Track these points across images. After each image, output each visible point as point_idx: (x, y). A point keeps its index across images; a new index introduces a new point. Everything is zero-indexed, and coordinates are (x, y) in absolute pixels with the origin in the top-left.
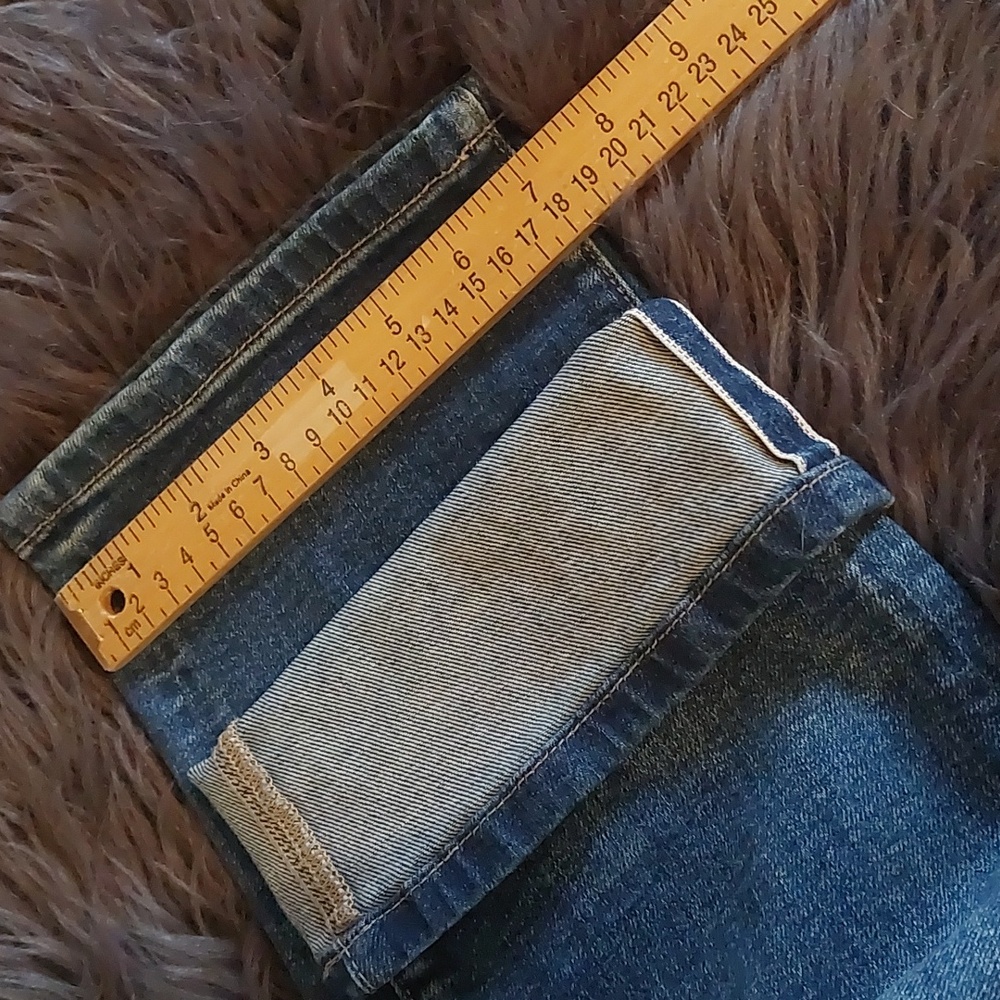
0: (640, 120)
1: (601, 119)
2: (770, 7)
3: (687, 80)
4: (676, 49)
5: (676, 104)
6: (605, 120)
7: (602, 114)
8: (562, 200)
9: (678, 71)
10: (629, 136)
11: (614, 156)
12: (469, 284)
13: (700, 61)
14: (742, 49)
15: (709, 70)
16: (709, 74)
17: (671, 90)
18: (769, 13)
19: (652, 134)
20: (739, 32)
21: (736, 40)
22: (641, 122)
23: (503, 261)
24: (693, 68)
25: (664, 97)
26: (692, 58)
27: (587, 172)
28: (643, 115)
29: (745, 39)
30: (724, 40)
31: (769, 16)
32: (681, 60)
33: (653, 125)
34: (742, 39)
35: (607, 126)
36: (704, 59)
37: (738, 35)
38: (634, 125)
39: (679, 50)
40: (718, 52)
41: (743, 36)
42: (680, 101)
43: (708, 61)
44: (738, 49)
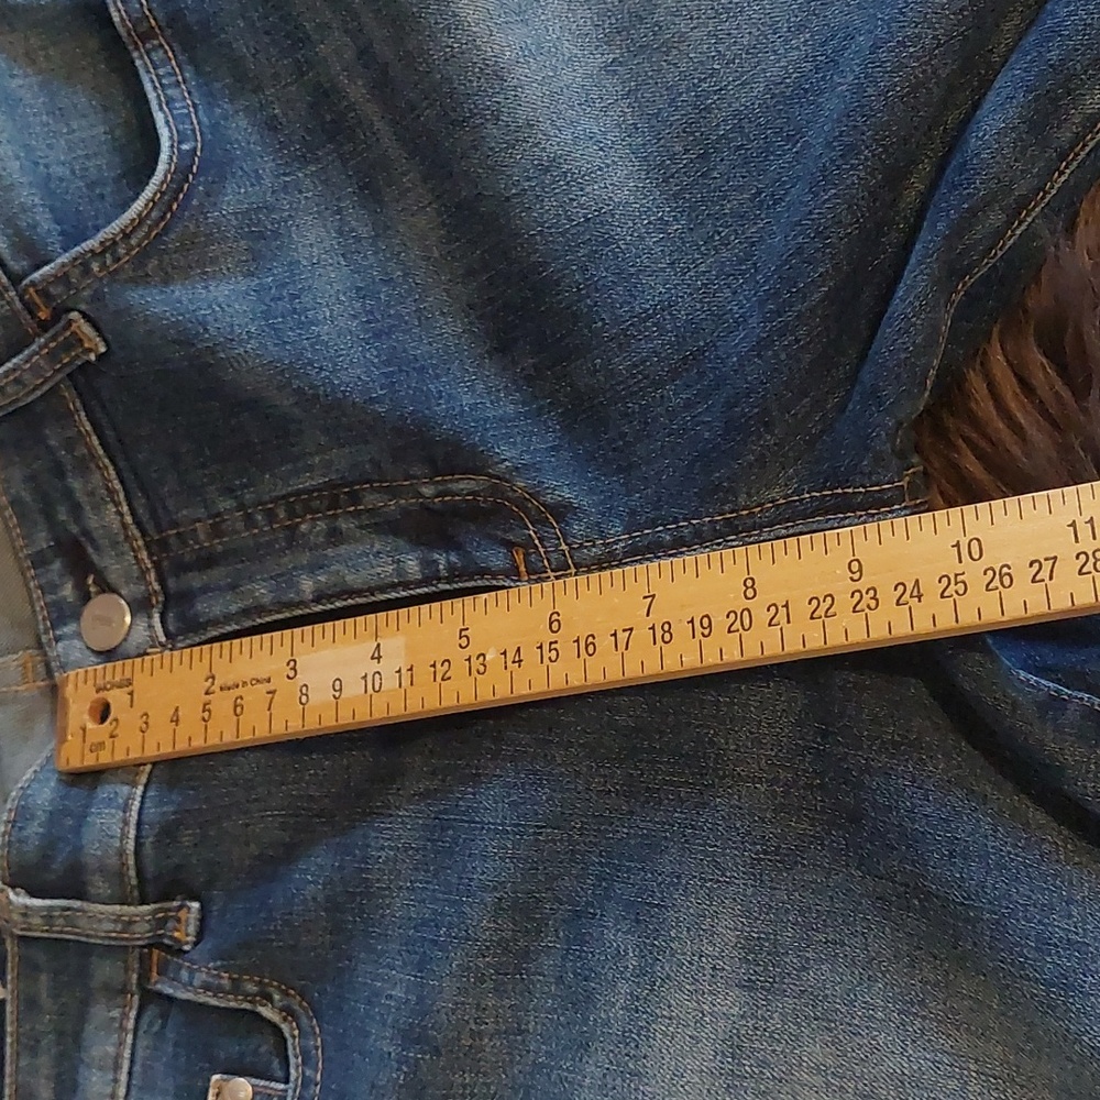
0: (780, 608)
1: (749, 583)
2: (961, 587)
3: (844, 602)
4: (855, 566)
5: (820, 617)
6: (752, 587)
7: (752, 579)
8: (669, 631)
9: (842, 587)
10: (762, 616)
11: (737, 625)
12: (546, 647)
13: (867, 593)
14: (910, 608)
15: (869, 607)
16: (867, 610)
17: (824, 601)
18: (957, 592)
19: (781, 629)
20: (919, 592)
21: (911, 597)
22: (780, 611)
23: (586, 649)
24: (857, 595)
25: (815, 602)
26: (863, 585)
27: (706, 621)
28: (786, 606)
29: (920, 601)
30: (901, 588)
31: (955, 596)
32: (852, 579)
33: (789, 622)
34: (916, 599)
35: (750, 593)
36: (872, 593)
37: (915, 593)
38: (773, 609)
39: (856, 569)
40: (888, 595)
41: (919, 597)
42: (826, 616)
43: (874, 598)
44: (907, 606)
